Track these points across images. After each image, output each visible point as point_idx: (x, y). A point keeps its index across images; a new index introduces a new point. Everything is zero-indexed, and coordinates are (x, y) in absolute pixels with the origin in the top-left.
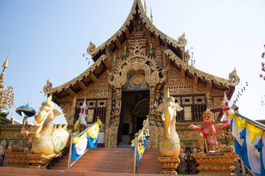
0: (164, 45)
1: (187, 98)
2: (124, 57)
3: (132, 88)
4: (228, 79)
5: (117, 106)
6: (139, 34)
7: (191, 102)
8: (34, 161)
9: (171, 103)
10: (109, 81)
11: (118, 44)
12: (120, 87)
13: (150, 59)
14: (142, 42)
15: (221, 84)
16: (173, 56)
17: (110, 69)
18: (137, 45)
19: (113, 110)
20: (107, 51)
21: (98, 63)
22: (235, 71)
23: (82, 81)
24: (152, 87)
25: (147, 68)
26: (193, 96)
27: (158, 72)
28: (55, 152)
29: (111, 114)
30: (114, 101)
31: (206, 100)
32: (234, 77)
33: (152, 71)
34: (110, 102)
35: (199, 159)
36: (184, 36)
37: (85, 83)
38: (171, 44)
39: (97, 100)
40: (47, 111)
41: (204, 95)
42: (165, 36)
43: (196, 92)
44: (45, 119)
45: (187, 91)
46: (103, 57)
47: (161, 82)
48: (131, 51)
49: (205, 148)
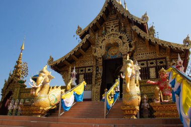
0: (132, 23)
1: (151, 61)
2: (103, 35)
3: (110, 57)
4: (183, 44)
5: (100, 71)
6: (114, 17)
7: (155, 64)
8: (35, 112)
9: (130, 64)
10: (93, 53)
11: (99, 26)
12: (101, 56)
13: (122, 35)
14: (116, 23)
15: (177, 48)
16: (139, 31)
17: (94, 45)
18: (112, 25)
19: (97, 74)
20: (90, 31)
21: (84, 40)
22: (188, 37)
23: (74, 54)
24: (124, 55)
25: (120, 41)
26: (156, 59)
27: (128, 44)
28: (51, 105)
29: (96, 77)
30: (97, 67)
31: (166, 62)
32: (188, 42)
33: (124, 43)
34: (95, 69)
35: (155, 107)
36: (146, 14)
37: (76, 56)
38: (137, 21)
39: (85, 67)
40: (43, 77)
41: (165, 58)
42: (132, 16)
43: (158, 56)
44: (42, 82)
45: (152, 56)
46: (87, 36)
47: (131, 50)
48: (108, 29)
49: (161, 99)
